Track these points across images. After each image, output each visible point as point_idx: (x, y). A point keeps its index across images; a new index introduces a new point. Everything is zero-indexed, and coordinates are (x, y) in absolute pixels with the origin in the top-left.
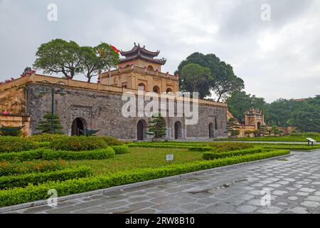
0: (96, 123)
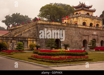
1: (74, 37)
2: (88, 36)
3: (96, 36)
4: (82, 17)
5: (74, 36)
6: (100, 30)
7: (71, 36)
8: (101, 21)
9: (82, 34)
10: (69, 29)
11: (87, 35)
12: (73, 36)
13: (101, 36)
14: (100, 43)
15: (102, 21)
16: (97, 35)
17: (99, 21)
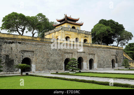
0: (38, 61)
1: (51, 55)
2: (72, 53)
3: (83, 54)
4: (65, 31)
5: (52, 53)
6: (88, 46)
7: (47, 53)
8: (89, 35)
9: (63, 50)
10: (44, 45)
11: (70, 53)
12: (49, 54)
13: (89, 54)
14: (88, 63)
15: (91, 36)
16: (84, 52)
17: (87, 36)
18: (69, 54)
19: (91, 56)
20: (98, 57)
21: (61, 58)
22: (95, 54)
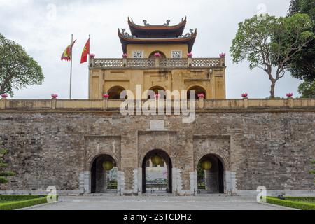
11: (109, 137)
13: (197, 137)
16: (173, 133)
18: (109, 141)
19: (207, 144)
20: (247, 146)
21: (74, 153)
22: (228, 138)
